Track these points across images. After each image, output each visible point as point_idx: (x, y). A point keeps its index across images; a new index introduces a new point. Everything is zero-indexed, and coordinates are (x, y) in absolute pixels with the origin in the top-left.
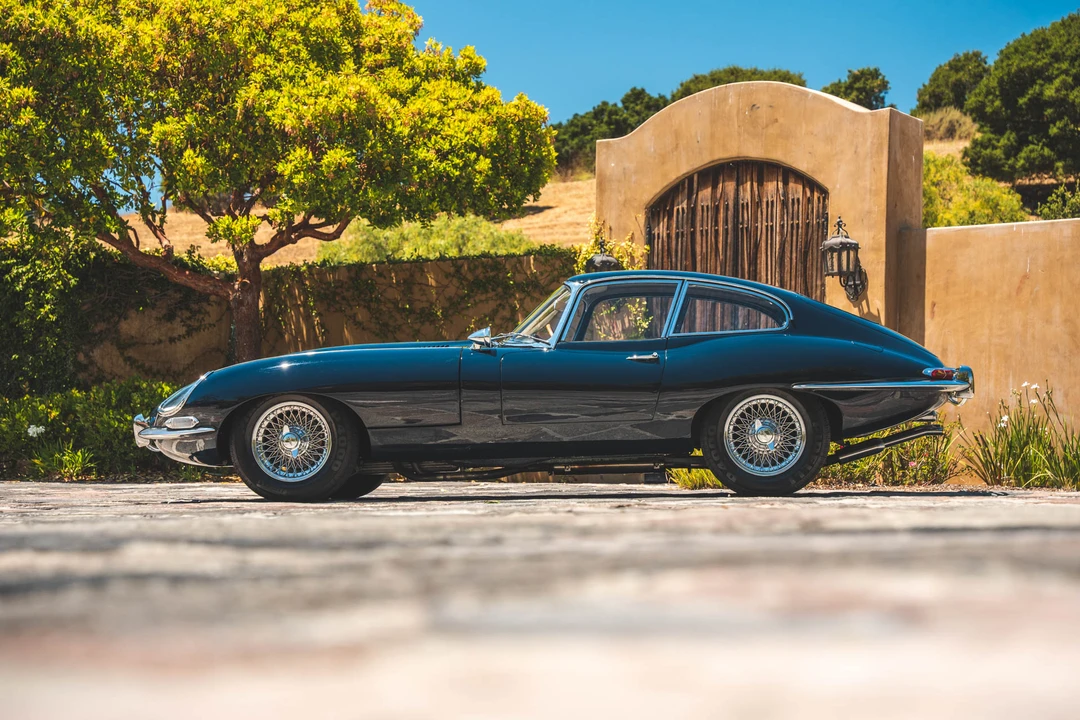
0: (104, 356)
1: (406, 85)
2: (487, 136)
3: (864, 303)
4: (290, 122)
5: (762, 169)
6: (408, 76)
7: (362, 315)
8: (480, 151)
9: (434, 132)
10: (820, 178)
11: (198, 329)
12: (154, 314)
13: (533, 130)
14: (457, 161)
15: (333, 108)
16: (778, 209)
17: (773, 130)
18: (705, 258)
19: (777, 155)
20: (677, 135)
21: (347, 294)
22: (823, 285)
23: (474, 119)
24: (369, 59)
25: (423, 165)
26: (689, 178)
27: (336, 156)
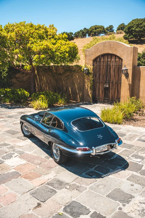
0: (14, 80)
1: (55, 41)
2: (68, 50)
3: (128, 79)
4: (35, 50)
5: (111, 55)
6: (55, 40)
7: (50, 74)
8: (67, 52)
9: (59, 49)
10: (121, 57)
11: (27, 75)
12: (21, 73)
13: (75, 48)
14: (63, 54)
15: (42, 48)
16: (114, 62)
17: (113, 49)
18: (102, 69)
19: (114, 53)
20: (98, 49)
21: (48, 70)
22: (121, 75)
23: (66, 47)
24: (49, 37)
25: (57, 55)
26: (100, 56)
27: (43, 56)
